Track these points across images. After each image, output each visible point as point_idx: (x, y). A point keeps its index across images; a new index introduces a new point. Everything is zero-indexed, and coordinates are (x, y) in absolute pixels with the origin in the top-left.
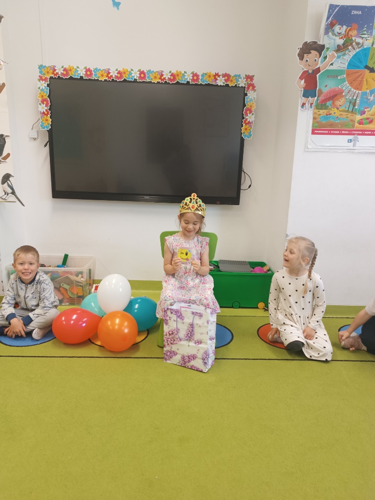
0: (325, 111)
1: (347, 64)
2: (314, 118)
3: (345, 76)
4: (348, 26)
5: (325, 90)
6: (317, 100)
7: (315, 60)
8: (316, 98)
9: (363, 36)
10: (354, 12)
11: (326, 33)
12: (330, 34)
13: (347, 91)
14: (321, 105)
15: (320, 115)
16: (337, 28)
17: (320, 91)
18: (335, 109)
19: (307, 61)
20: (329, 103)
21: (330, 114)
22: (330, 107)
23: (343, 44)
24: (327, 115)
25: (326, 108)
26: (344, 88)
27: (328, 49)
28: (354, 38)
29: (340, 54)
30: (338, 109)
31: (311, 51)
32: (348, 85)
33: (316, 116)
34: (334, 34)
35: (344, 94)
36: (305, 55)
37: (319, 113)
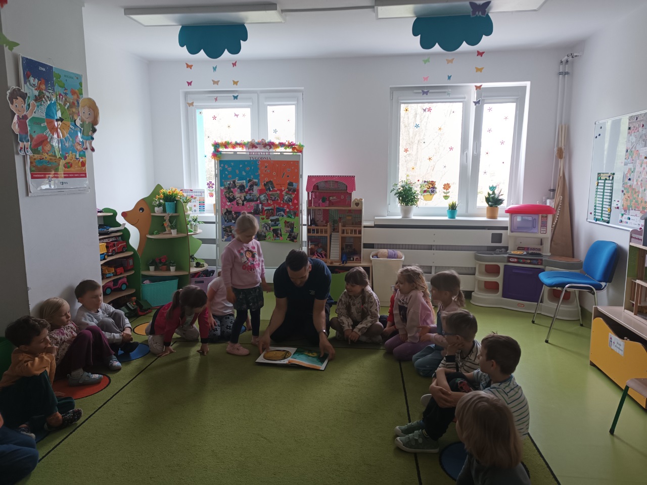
0: (39, 155)
1: (45, 113)
2: (31, 163)
3: (46, 123)
4: (39, 80)
5: (35, 136)
6: (30, 145)
7: (22, 107)
8: (29, 143)
9: (49, 91)
10: (41, 68)
11: (25, 83)
12: (28, 83)
13: (50, 137)
14: (35, 150)
15: (35, 159)
16: (31, 79)
17: (31, 136)
18: (46, 154)
19: (16, 106)
20: (40, 148)
21: (43, 159)
22: (41, 151)
23: (39, 95)
24: (41, 159)
25: (39, 153)
26: (48, 135)
27: (29, 97)
28: (44, 92)
29: (39, 104)
30: (47, 154)
31: (18, 97)
32: (49, 132)
33: (33, 160)
34: (30, 85)
35: (48, 140)
36: (14, 100)
37: (34, 157)
